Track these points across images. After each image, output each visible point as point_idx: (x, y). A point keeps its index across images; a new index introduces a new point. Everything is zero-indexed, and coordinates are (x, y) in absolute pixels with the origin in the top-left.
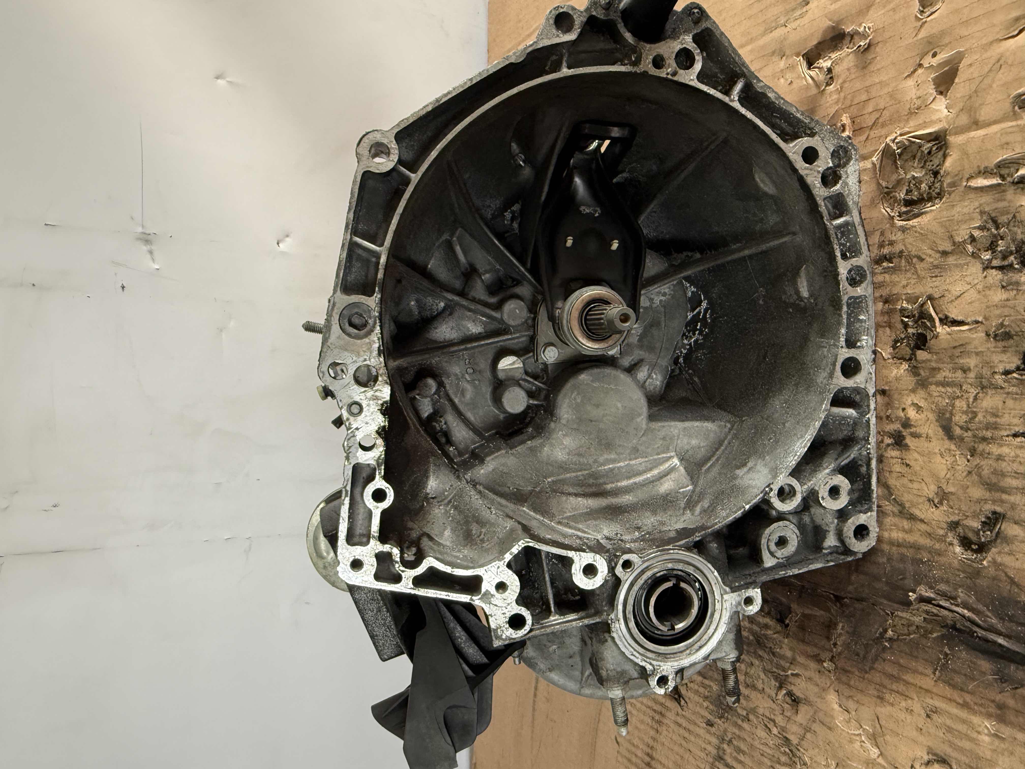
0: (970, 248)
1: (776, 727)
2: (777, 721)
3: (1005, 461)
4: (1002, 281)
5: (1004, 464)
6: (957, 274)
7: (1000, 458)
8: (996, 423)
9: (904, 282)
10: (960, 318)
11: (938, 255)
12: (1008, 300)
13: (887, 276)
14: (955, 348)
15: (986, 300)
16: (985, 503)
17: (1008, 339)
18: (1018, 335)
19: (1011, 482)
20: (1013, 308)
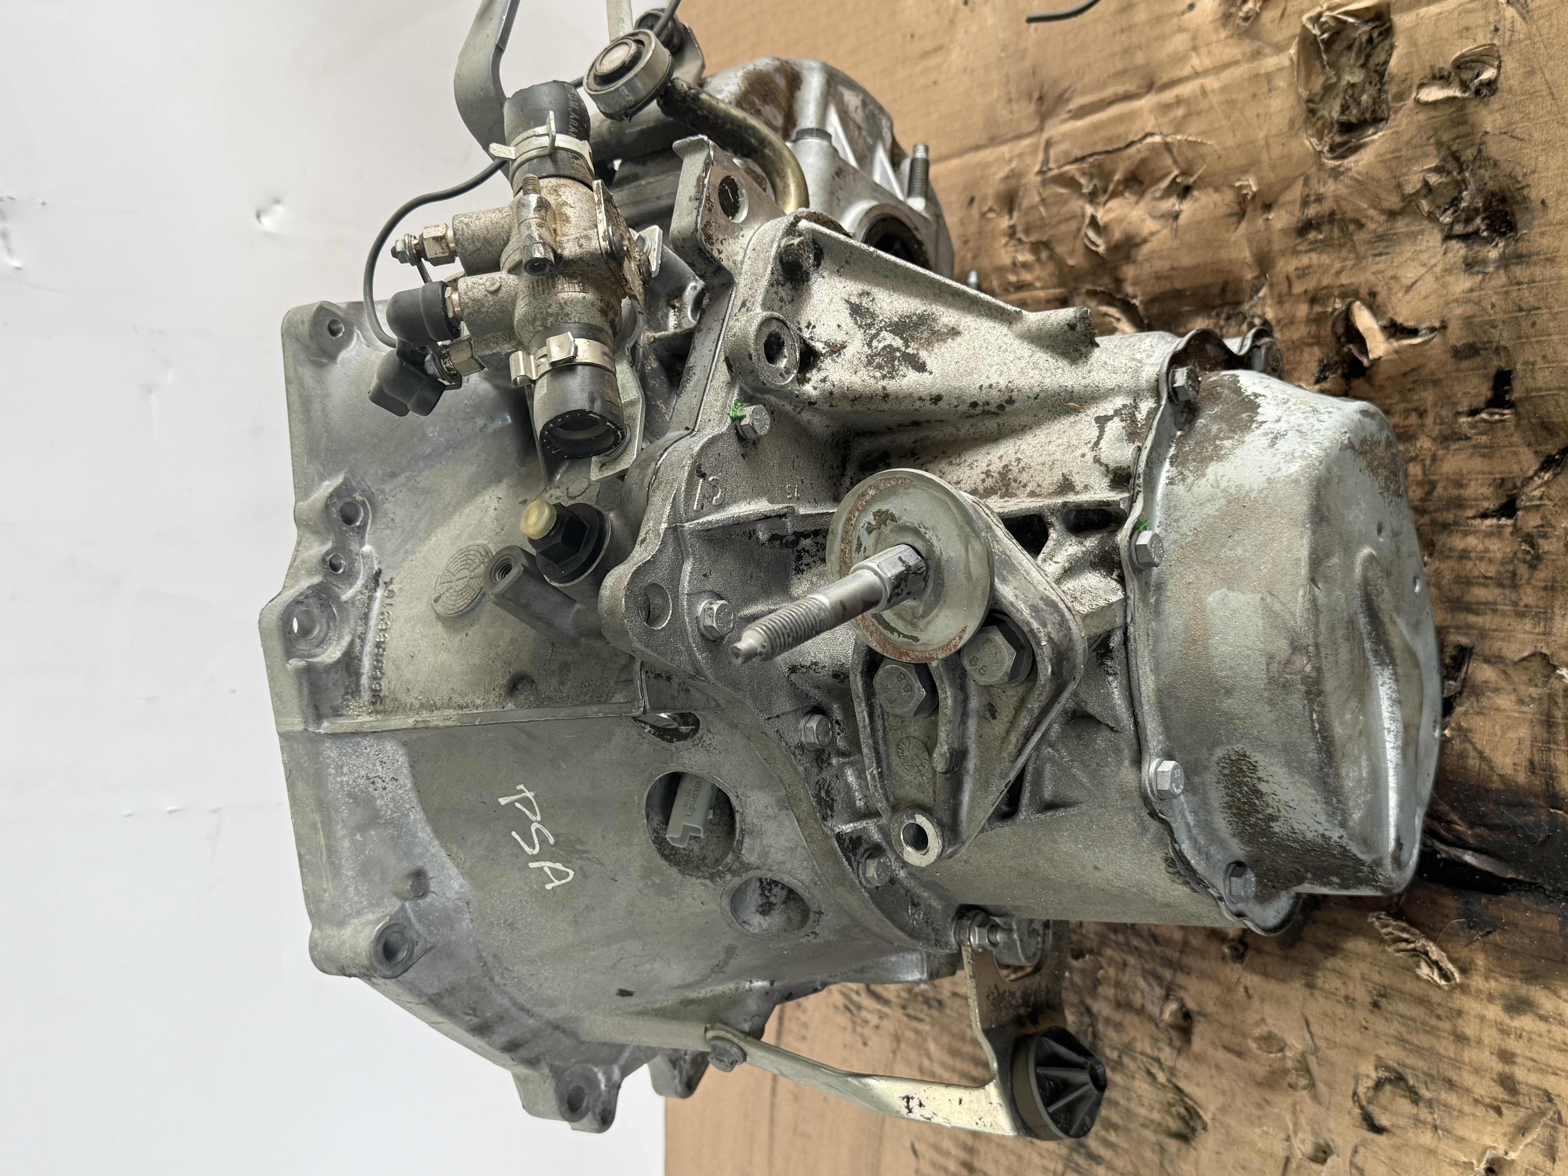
0: (1425, 205)
1: (1163, 1070)
2: (1162, 1060)
3: (1469, 558)
4: (1465, 258)
5: (1469, 565)
6: (1408, 249)
7: (1464, 555)
8: (1459, 498)
9: (1337, 266)
10: (1410, 324)
11: (1383, 218)
12: (1471, 290)
13: (1314, 256)
14: (1405, 375)
15: (1445, 292)
16: (1446, 632)
17: (1473, 356)
18: (1486, 349)
19: (1481, 593)
20: (1478, 303)
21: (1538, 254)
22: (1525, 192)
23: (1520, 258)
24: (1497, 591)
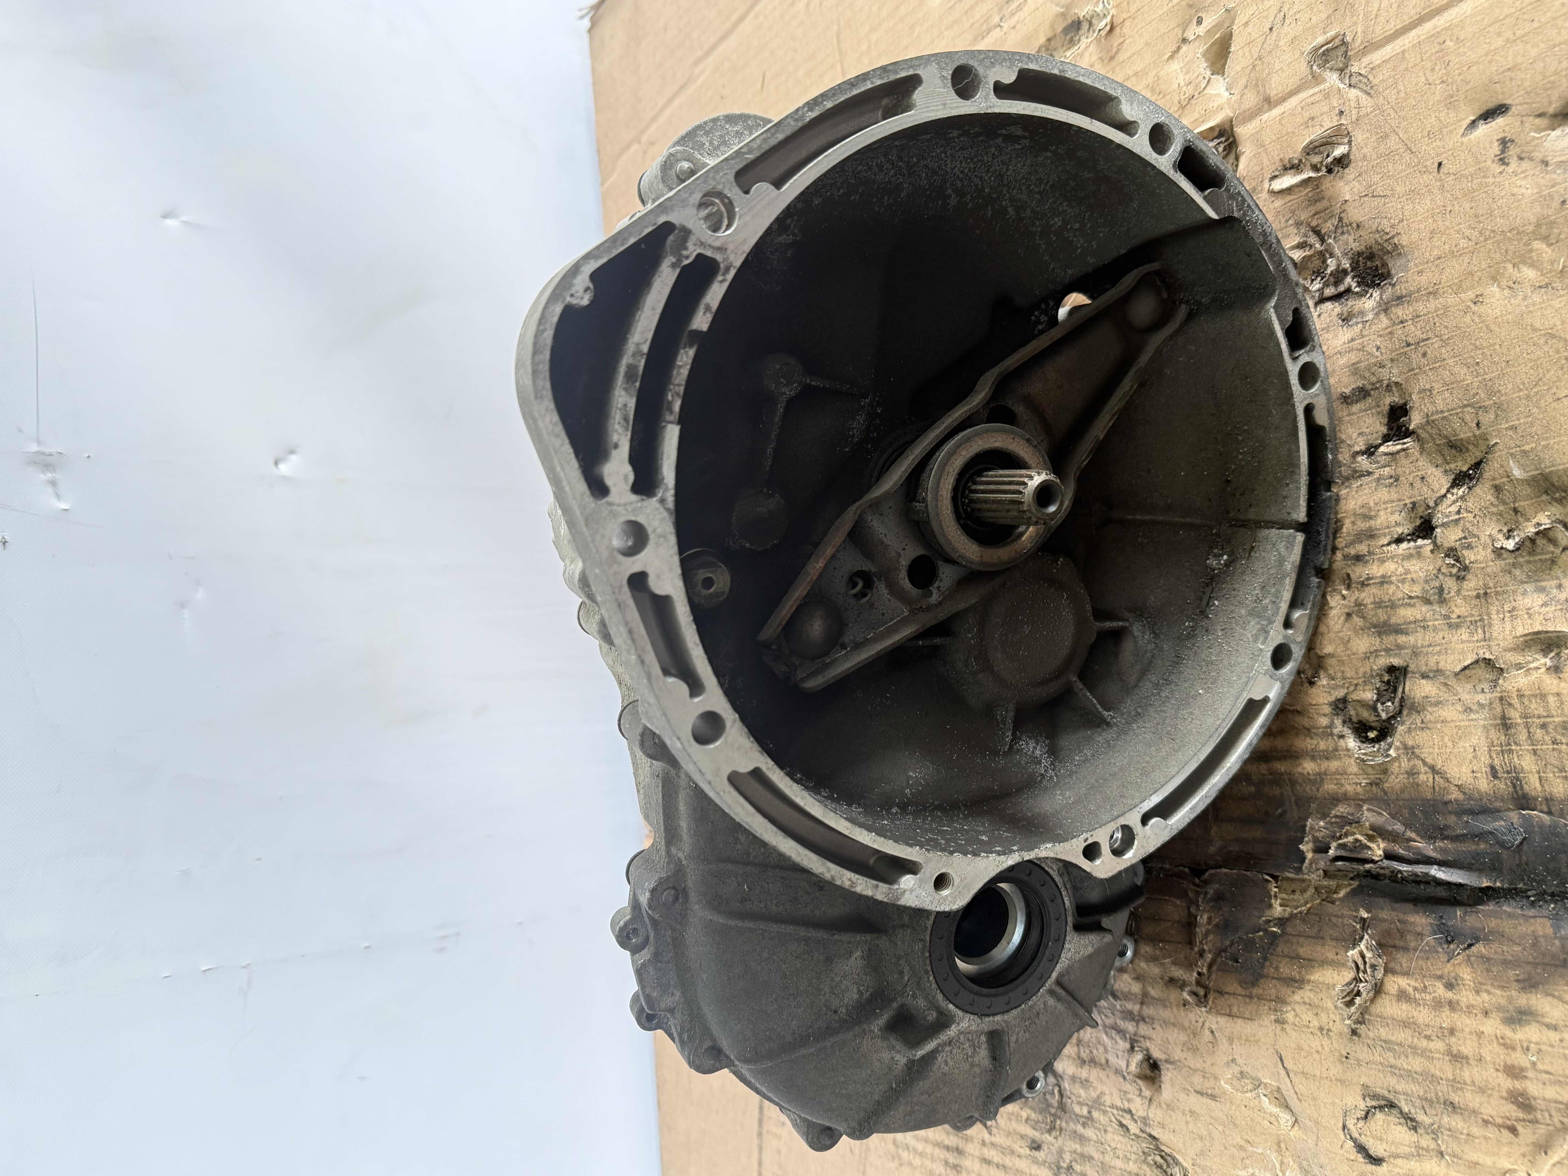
1: (1136, 1121)
2: (1134, 1111)
3: (1391, 583)
4: (1341, 314)
5: (1392, 589)
7: (1384, 581)
8: (1370, 529)
12: (1353, 340)
16: (1377, 656)
17: (1364, 398)
18: (1377, 388)
19: (1406, 614)
20: (1362, 349)
21: (1419, 291)
22: (1396, 240)
23: (1399, 299)
24: (1424, 608)
